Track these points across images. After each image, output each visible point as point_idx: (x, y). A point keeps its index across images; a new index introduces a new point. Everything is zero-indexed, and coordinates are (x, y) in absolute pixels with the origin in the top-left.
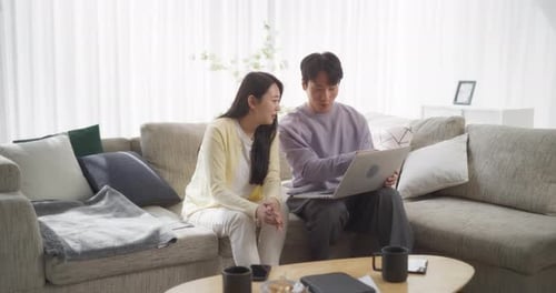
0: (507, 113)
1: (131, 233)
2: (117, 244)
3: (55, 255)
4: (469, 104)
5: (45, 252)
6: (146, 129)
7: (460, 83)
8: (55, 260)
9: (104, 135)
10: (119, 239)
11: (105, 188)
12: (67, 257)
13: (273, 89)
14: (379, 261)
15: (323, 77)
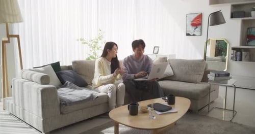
0: (170, 56)
1: (84, 95)
2: (81, 99)
3: (64, 104)
4: (157, 53)
5: (60, 104)
6: (74, 63)
7: (155, 47)
8: (64, 106)
9: (61, 65)
10: (81, 98)
11: (67, 82)
12: (68, 104)
13: (115, 47)
14: (167, 98)
15: (140, 46)
